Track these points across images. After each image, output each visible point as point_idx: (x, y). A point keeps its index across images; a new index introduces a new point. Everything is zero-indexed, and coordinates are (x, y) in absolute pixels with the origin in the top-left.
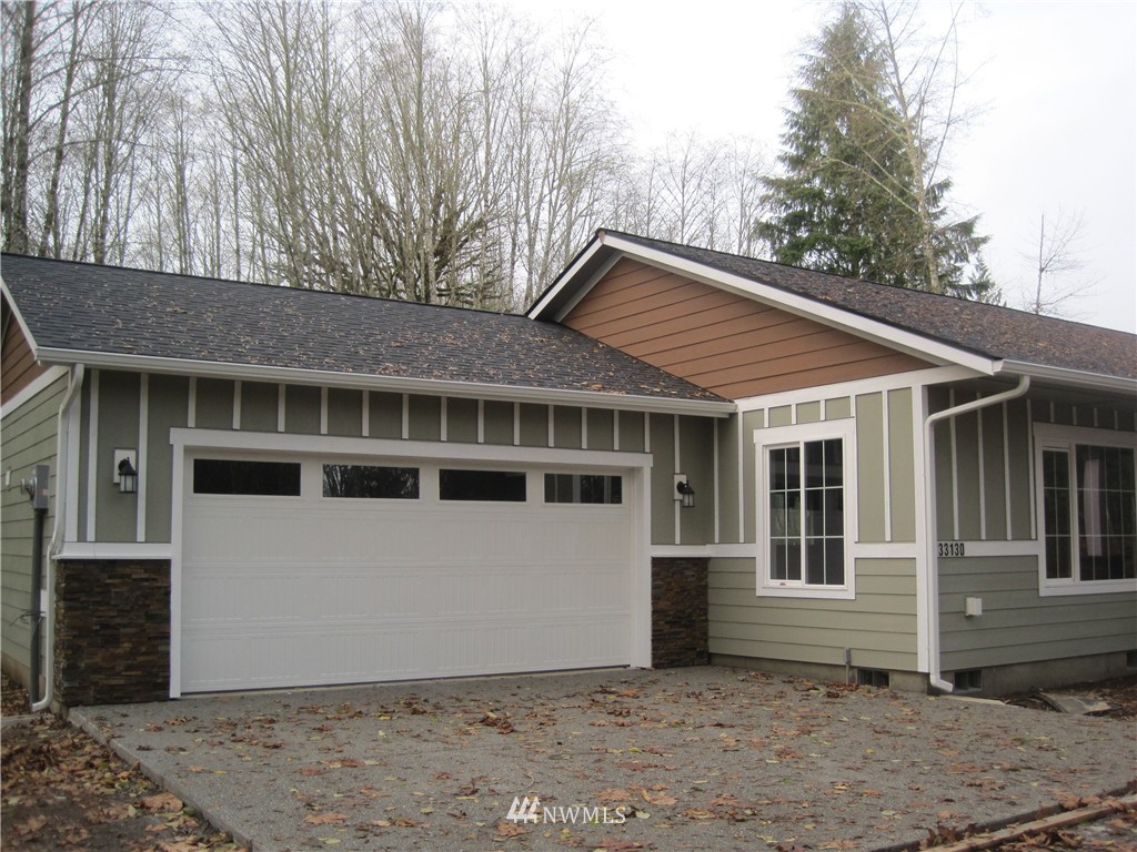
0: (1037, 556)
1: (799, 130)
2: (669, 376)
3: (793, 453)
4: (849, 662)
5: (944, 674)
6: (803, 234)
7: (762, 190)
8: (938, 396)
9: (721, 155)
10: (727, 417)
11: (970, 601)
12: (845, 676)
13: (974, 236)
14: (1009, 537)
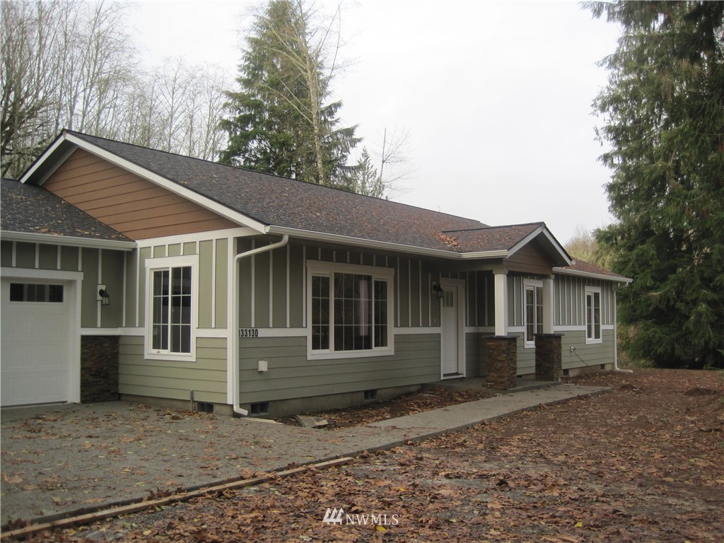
0: (306, 337)
1: (250, 63)
2: (100, 223)
3: (166, 273)
4: (192, 398)
5: (242, 405)
6: (250, 128)
7: (224, 100)
8: (243, 244)
9: (199, 75)
10: (130, 250)
11: (260, 362)
12: (190, 407)
13: (354, 137)
14: (288, 325)
